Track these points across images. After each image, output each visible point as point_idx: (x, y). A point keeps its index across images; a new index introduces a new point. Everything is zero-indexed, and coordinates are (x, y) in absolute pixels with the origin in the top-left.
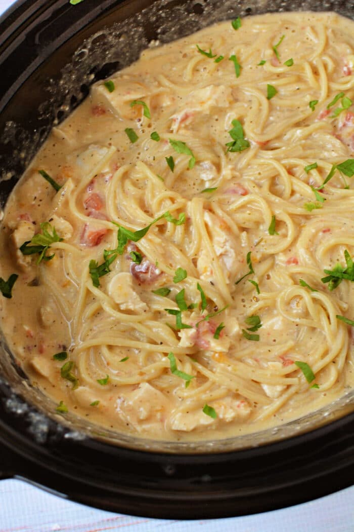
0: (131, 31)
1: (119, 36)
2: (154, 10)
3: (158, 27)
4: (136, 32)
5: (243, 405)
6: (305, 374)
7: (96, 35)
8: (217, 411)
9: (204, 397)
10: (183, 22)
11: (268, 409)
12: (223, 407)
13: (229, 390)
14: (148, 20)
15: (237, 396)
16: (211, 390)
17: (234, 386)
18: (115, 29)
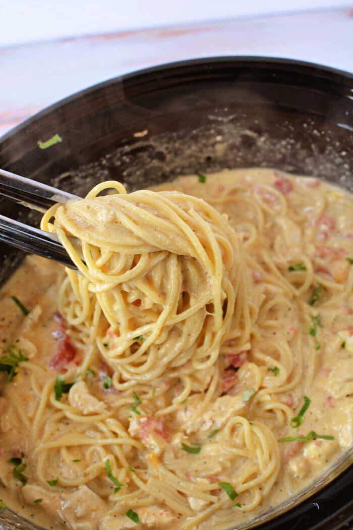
0: (96, 173)
1: (86, 177)
2: (118, 155)
3: (123, 171)
4: (102, 175)
5: (165, 513)
6: (228, 493)
7: (63, 176)
8: (140, 516)
9: (131, 503)
10: (148, 167)
11: (190, 520)
12: (146, 513)
13: (156, 499)
14: (113, 164)
15: (162, 505)
16: (139, 498)
17: (161, 497)
18: (81, 171)
